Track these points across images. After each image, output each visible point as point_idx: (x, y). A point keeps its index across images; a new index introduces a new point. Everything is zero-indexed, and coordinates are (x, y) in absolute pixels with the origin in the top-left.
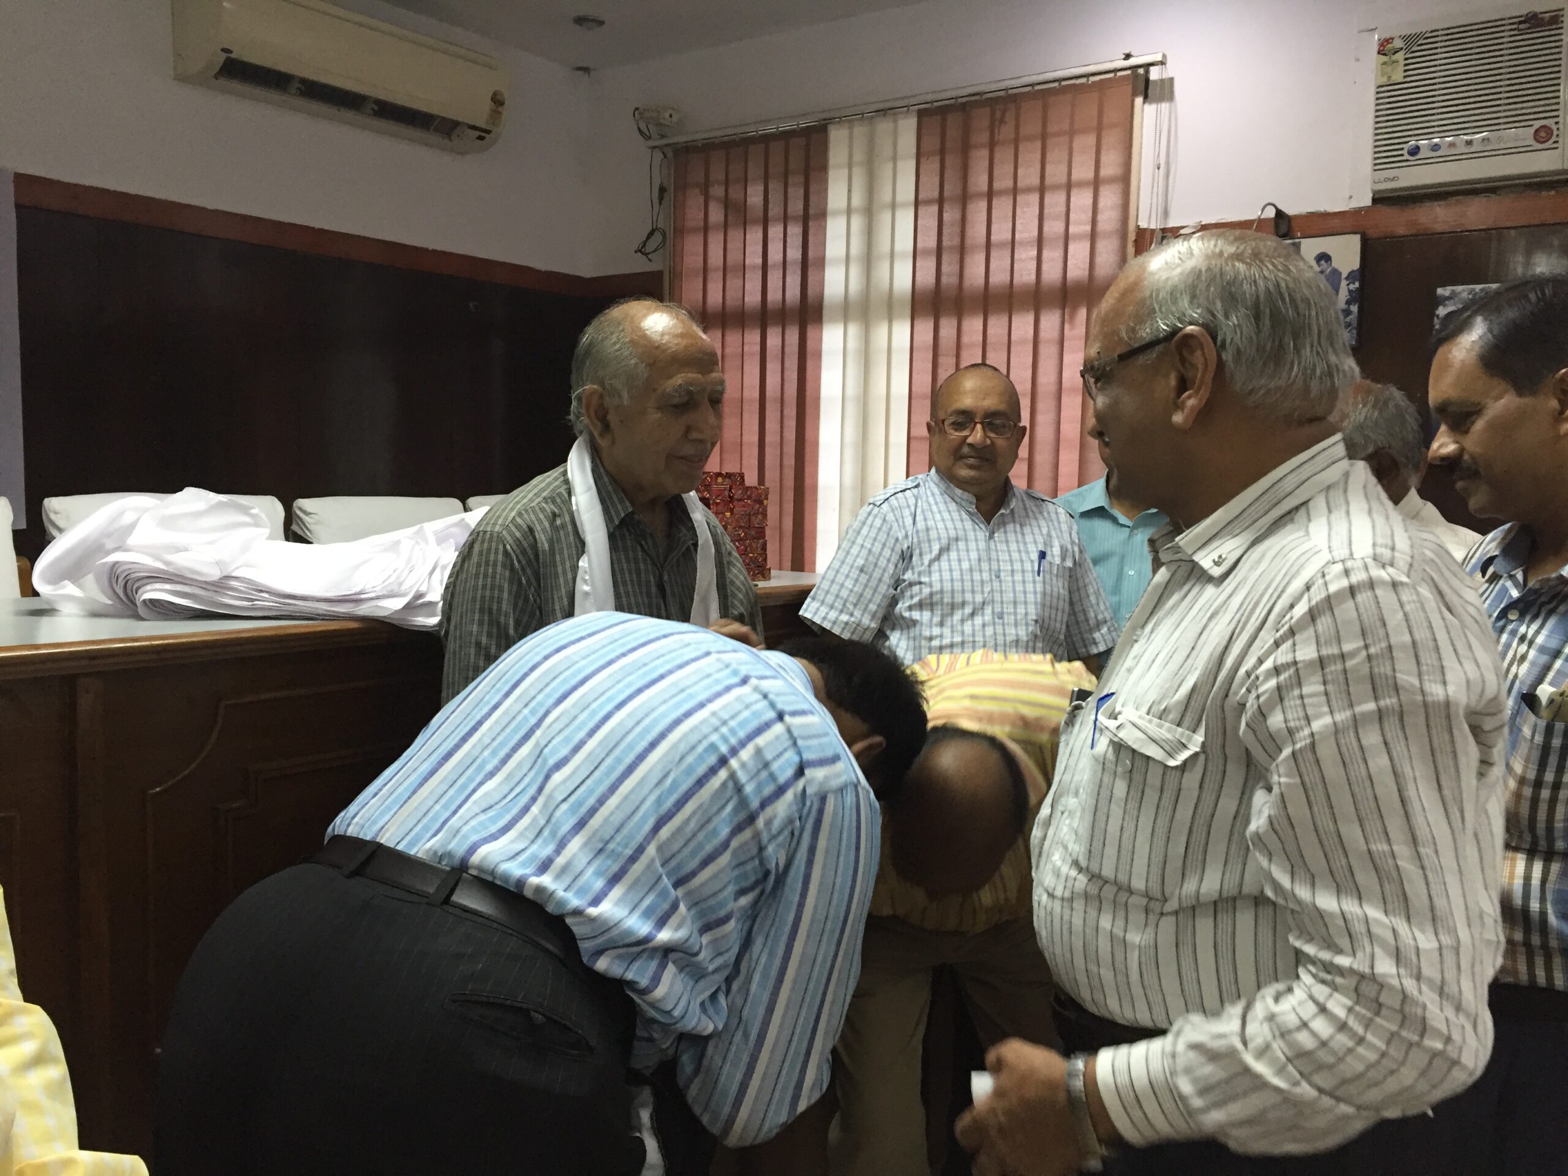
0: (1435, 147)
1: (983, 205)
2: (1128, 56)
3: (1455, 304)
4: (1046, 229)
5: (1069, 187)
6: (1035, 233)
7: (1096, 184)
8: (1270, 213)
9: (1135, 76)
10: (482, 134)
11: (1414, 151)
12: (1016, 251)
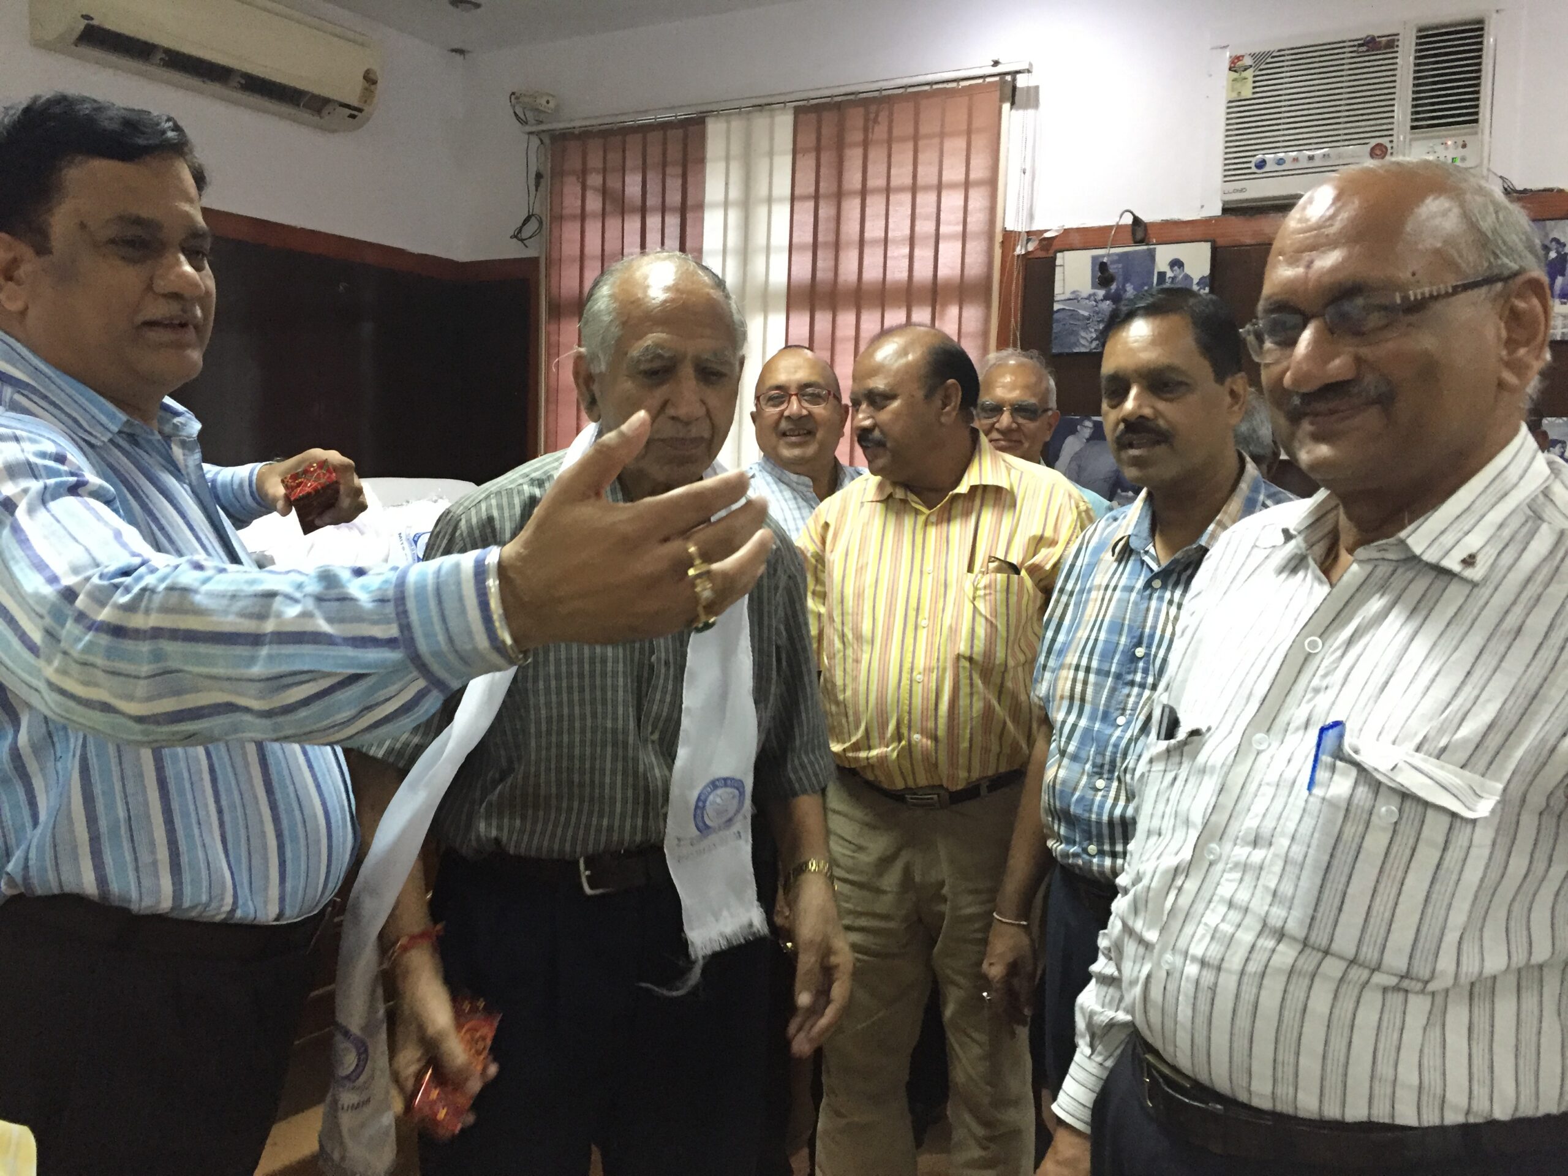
0: (1281, 162)
1: (856, 202)
2: (996, 63)
4: (918, 227)
5: (939, 188)
6: (908, 232)
7: (967, 185)
8: (1128, 220)
9: (1003, 82)
10: (354, 112)
11: (1261, 164)
12: (889, 248)
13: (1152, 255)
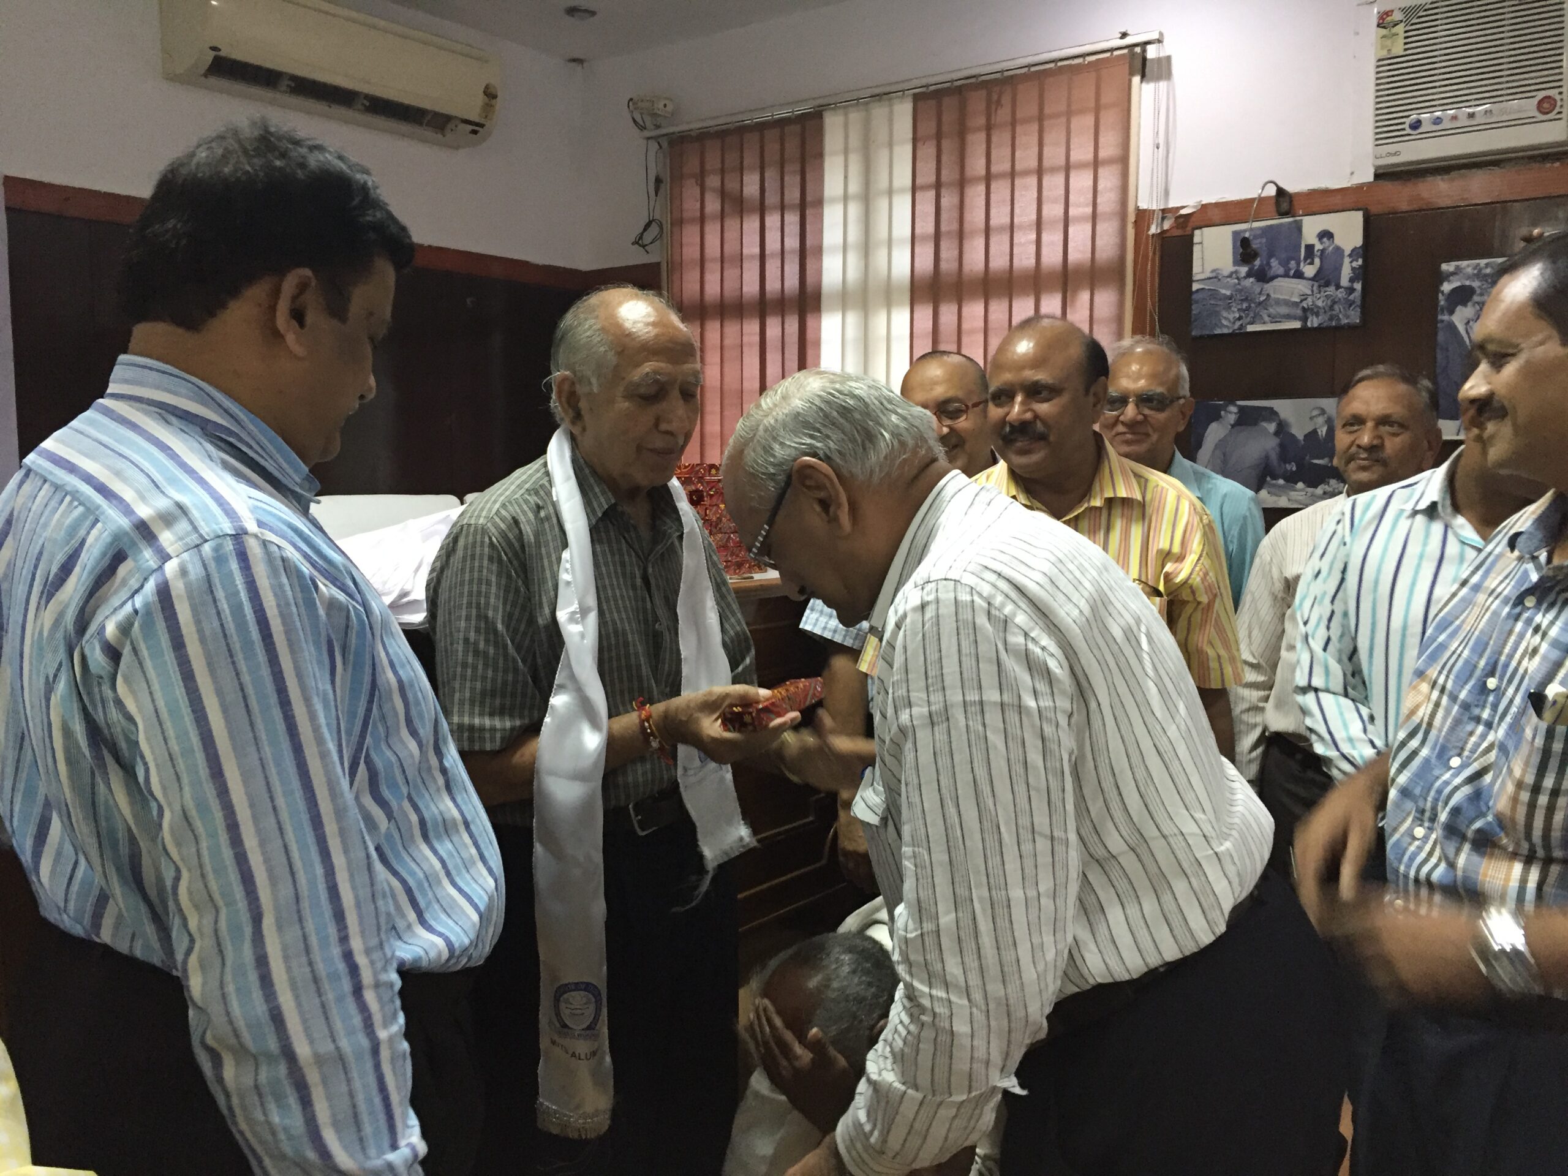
0: (1437, 121)
1: (982, 188)
2: (1124, 35)
3: (1460, 280)
4: (1045, 212)
5: (1067, 169)
6: (1034, 217)
7: (1096, 164)
8: (1271, 191)
9: (1132, 55)
10: (476, 127)
11: (1416, 125)
12: (1015, 235)
13: (1299, 227)
